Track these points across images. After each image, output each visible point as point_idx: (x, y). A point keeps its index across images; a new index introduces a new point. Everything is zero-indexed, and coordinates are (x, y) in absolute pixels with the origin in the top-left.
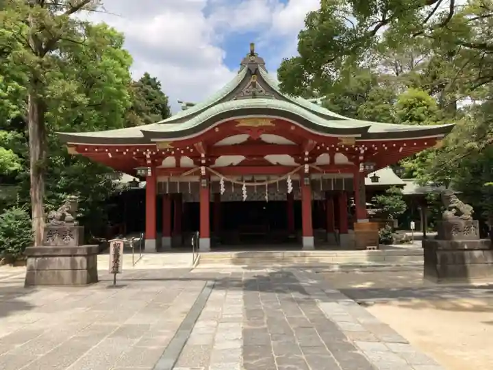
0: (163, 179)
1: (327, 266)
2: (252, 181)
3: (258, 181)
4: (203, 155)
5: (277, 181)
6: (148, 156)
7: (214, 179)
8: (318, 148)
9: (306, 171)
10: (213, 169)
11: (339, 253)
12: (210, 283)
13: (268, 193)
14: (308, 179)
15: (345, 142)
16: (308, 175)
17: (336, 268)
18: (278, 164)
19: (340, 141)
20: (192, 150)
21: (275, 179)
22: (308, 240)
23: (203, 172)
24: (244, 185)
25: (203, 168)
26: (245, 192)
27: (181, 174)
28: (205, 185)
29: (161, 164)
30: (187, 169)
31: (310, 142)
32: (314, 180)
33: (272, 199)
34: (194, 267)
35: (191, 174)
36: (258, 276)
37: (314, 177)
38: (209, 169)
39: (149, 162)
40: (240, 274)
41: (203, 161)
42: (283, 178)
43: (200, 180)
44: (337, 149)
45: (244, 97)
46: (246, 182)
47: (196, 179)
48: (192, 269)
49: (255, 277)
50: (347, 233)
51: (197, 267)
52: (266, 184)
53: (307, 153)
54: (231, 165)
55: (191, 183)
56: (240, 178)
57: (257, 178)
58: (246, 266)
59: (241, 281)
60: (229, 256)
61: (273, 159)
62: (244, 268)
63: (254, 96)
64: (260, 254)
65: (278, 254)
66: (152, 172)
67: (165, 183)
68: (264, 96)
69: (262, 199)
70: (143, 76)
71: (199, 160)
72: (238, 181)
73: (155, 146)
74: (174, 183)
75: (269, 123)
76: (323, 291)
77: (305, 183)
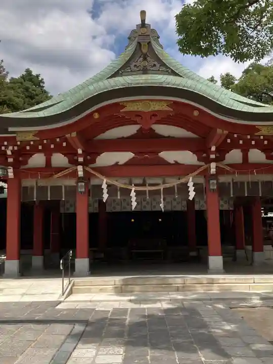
0: (28, 182)
1: (244, 298)
2: (144, 185)
3: (151, 185)
4: (80, 151)
5: (175, 184)
6: (9, 153)
7: (94, 182)
8: (229, 141)
9: (213, 171)
10: (93, 169)
11: (257, 277)
12: (79, 328)
13: (164, 200)
14: (215, 182)
15: (264, 132)
16: (214, 176)
17: (256, 301)
18: (177, 163)
19: (259, 130)
20: (64, 144)
21: (173, 182)
22: (216, 261)
23: (81, 174)
24: (133, 189)
25: (80, 168)
26: (134, 199)
27: (51, 175)
28: (83, 190)
29: (26, 163)
30: (60, 169)
31: (219, 131)
32: (223, 183)
33: (169, 208)
34: (62, 299)
35: (65, 176)
36: (149, 316)
37: (223, 179)
38: (87, 169)
39: (10, 160)
40: (124, 311)
41: (81, 159)
42: (183, 180)
43: (77, 183)
44: (253, 143)
45: (132, 73)
46: (136, 185)
47: (71, 182)
48: (60, 302)
49: (144, 316)
50: (262, 250)
51: (68, 299)
52: (161, 187)
53: (213, 149)
54: (117, 164)
55: (65, 187)
56: (127, 181)
57: (149, 181)
58: (133, 298)
59: (123, 325)
60: (113, 283)
61: (169, 156)
62: (130, 301)
63: (145, 71)
64: (154, 279)
65: (177, 279)
66: (14, 173)
67: (32, 188)
68: (158, 72)
69: (157, 209)
70: (24, 73)
71: (76, 158)
72: (125, 184)
73: (15, 137)
74: (43, 187)
75: (164, 107)
76: (248, 345)
77: (211, 187)
